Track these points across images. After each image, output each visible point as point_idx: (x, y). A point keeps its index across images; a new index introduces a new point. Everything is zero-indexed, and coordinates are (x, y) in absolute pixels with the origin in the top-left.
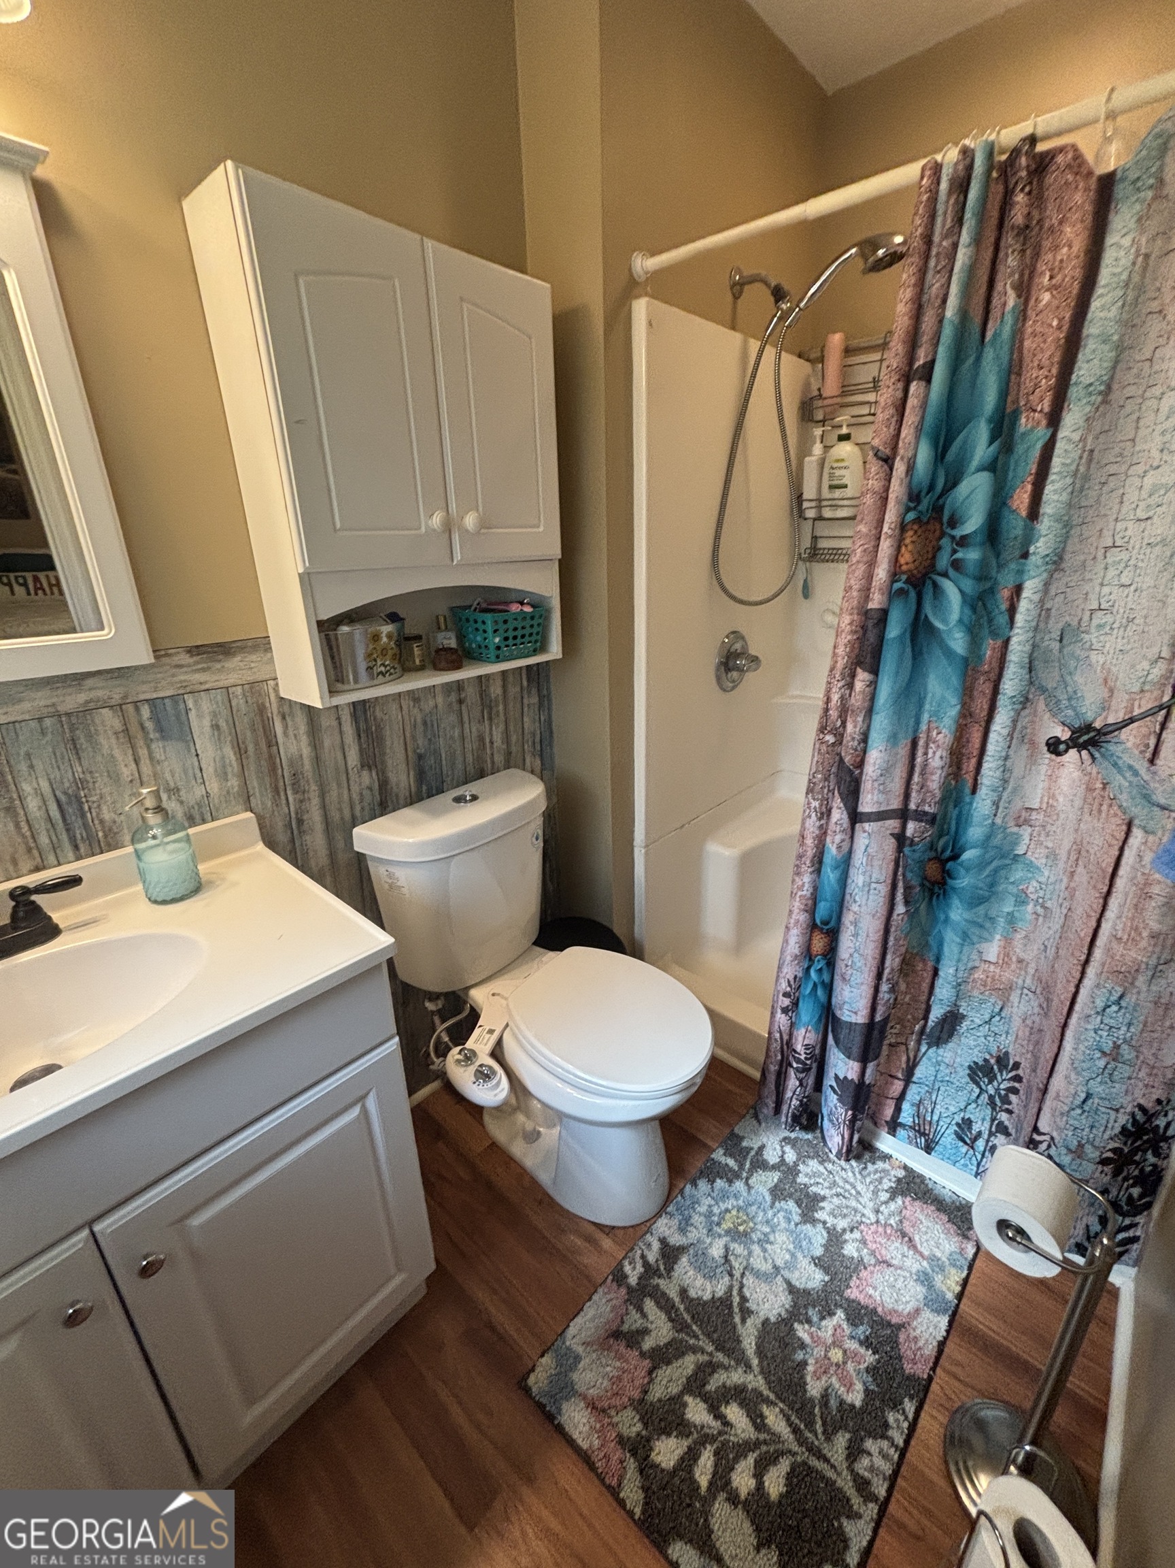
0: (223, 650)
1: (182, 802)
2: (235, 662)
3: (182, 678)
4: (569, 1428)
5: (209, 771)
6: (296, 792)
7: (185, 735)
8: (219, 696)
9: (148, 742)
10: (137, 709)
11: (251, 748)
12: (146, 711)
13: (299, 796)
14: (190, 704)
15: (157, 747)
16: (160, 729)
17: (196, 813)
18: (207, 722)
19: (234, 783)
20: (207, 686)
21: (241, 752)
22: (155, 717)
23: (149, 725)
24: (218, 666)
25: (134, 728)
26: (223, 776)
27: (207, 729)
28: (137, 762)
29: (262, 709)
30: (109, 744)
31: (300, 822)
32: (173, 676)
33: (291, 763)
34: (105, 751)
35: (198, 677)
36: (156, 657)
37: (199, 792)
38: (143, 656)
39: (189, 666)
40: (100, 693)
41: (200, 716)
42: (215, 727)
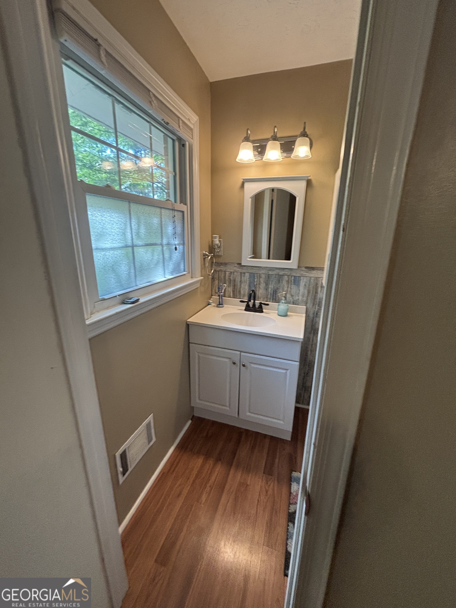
0: (313, 269)
1: (293, 299)
2: (314, 272)
3: (302, 273)
4: (292, 486)
5: (301, 294)
6: (318, 306)
7: (298, 285)
8: (308, 278)
9: (291, 284)
10: (291, 277)
11: (311, 292)
12: (293, 278)
13: (319, 308)
14: (302, 279)
15: (292, 285)
16: (294, 282)
17: (295, 302)
18: (304, 283)
19: (305, 299)
20: (306, 276)
21: (309, 292)
22: (294, 280)
23: (293, 281)
24: (310, 272)
25: (290, 281)
26: (303, 296)
27: (303, 285)
28: (288, 287)
29: (317, 284)
30: (284, 283)
31: (317, 314)
32: (300, 272)
33: (320, 299)
34: (283, 284)
35: (306, 273)
36: (298, 268)
37: (297, 298)
38: (295, 267)
39: (304, 270)
40: (287, 273)
41: (303, 282)
42: (305, 285)
